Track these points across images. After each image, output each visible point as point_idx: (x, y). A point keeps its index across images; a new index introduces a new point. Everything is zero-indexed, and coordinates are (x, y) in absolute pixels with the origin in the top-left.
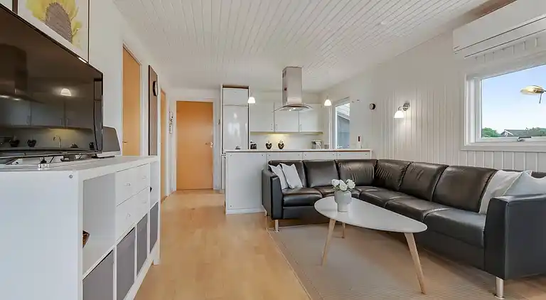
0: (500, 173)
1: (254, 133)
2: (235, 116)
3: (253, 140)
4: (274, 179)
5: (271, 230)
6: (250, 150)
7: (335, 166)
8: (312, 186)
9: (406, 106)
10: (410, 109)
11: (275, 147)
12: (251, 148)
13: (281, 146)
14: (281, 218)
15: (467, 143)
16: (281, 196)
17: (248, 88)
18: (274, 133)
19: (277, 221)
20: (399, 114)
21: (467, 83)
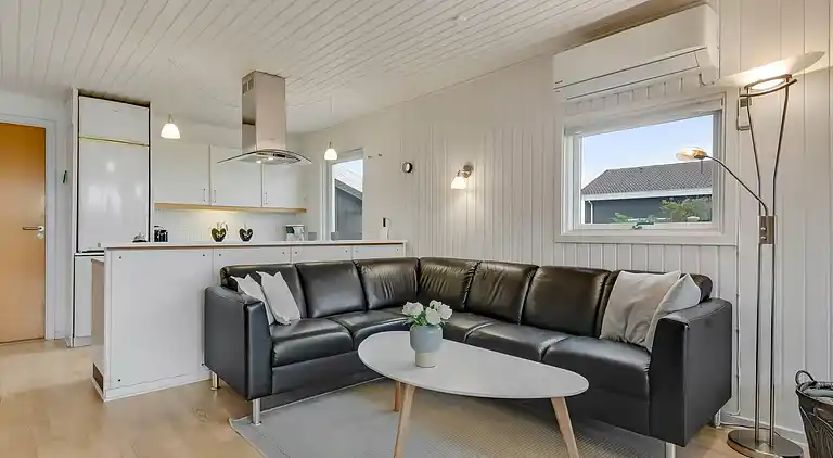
0: (623, 276)
1: (163, 207)
2: (111, 166)
3: (160, 222)
4: (251, 309)
5: (242, 423)
6: (153, 243)
7: (355, 273)
8: (317, 313)
9: (468, 169)
10: (474, 173)
11: (232, 237)
12: (156, 240)
13: (246, 235)
14: (266, 393)
15: (564, 232)
16: (269, 344)
17: (148, 106)
18: (210, 207)
19: (256, 403)
20: (459, 183)
21: (564, 139)
